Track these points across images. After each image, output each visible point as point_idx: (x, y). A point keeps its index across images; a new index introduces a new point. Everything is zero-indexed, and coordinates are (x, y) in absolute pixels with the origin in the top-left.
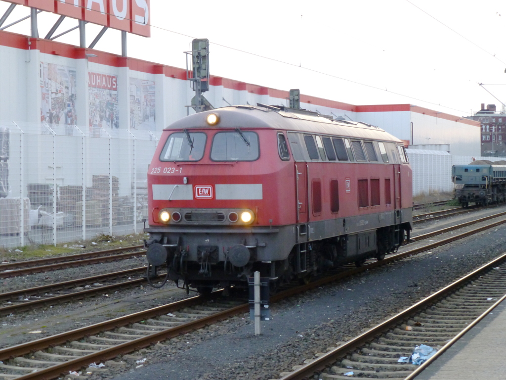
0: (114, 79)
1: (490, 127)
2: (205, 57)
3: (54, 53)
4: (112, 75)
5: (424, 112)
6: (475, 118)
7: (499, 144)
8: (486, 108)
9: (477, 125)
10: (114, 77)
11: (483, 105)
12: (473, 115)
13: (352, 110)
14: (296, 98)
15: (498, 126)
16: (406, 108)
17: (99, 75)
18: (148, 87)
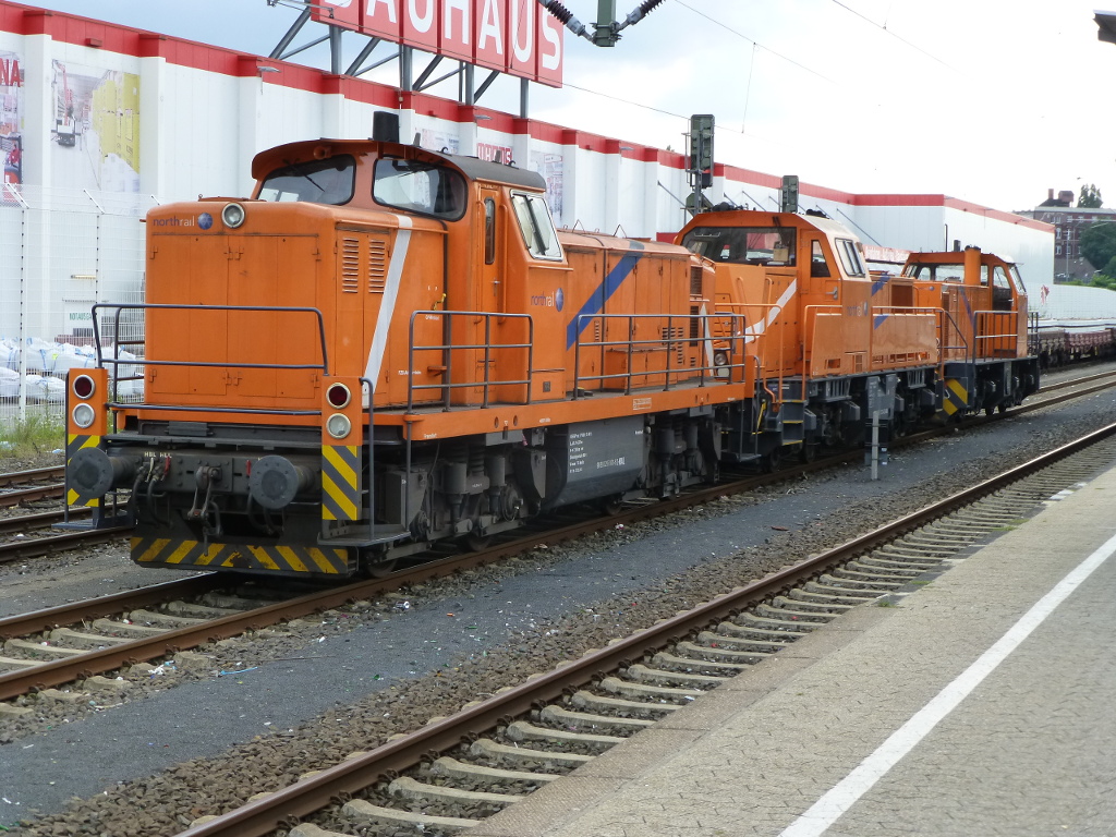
0: (508, 153)
1: (1063, 229)
2: (709, 141)
3: (431, 114)
4: (506, 147)
5: (966, 207)
6: (1037, 214)
7: (1078, 263)
8: (1056, 197)
9: (1049, 230)
10: (508, 150)
11: (1051, 192)
12: (1033, 210)
13: (848, 202)
14: (793, 189)
15: (1078, 229)
16: (937, 200)
17: (488, 146)
18: (554, 165)
